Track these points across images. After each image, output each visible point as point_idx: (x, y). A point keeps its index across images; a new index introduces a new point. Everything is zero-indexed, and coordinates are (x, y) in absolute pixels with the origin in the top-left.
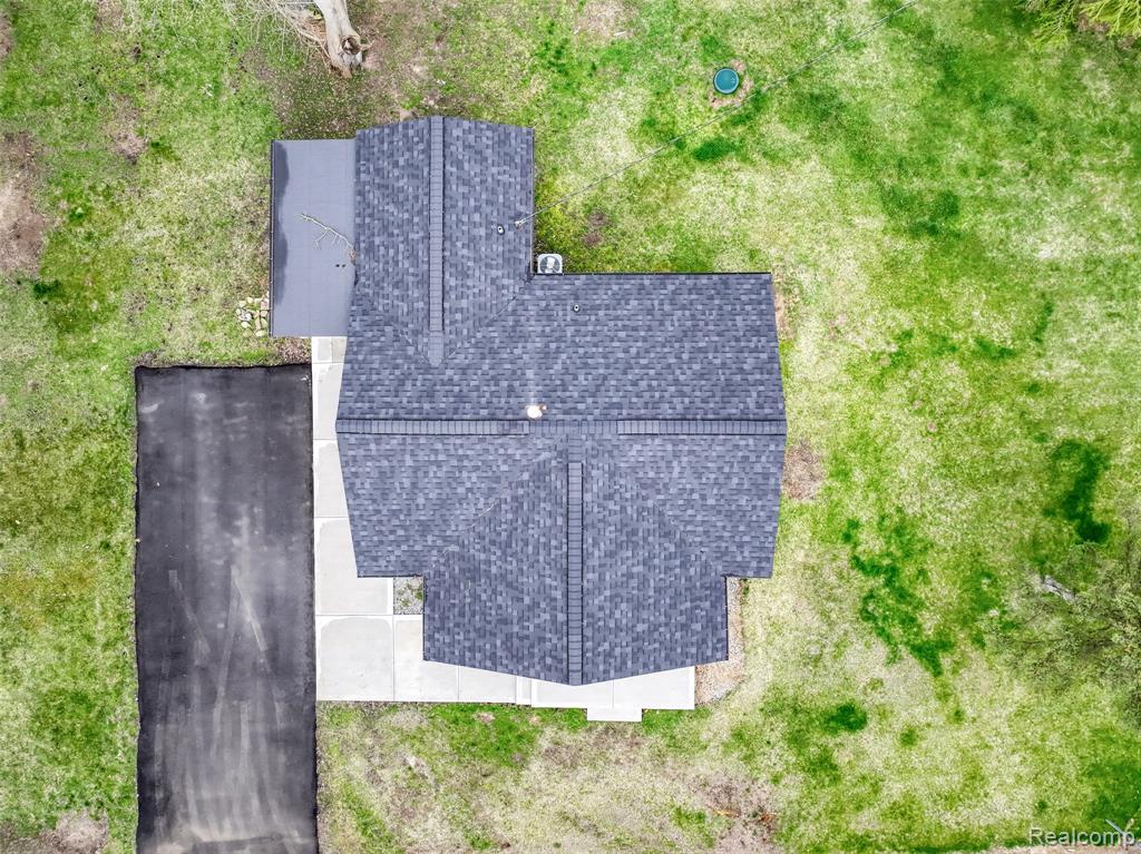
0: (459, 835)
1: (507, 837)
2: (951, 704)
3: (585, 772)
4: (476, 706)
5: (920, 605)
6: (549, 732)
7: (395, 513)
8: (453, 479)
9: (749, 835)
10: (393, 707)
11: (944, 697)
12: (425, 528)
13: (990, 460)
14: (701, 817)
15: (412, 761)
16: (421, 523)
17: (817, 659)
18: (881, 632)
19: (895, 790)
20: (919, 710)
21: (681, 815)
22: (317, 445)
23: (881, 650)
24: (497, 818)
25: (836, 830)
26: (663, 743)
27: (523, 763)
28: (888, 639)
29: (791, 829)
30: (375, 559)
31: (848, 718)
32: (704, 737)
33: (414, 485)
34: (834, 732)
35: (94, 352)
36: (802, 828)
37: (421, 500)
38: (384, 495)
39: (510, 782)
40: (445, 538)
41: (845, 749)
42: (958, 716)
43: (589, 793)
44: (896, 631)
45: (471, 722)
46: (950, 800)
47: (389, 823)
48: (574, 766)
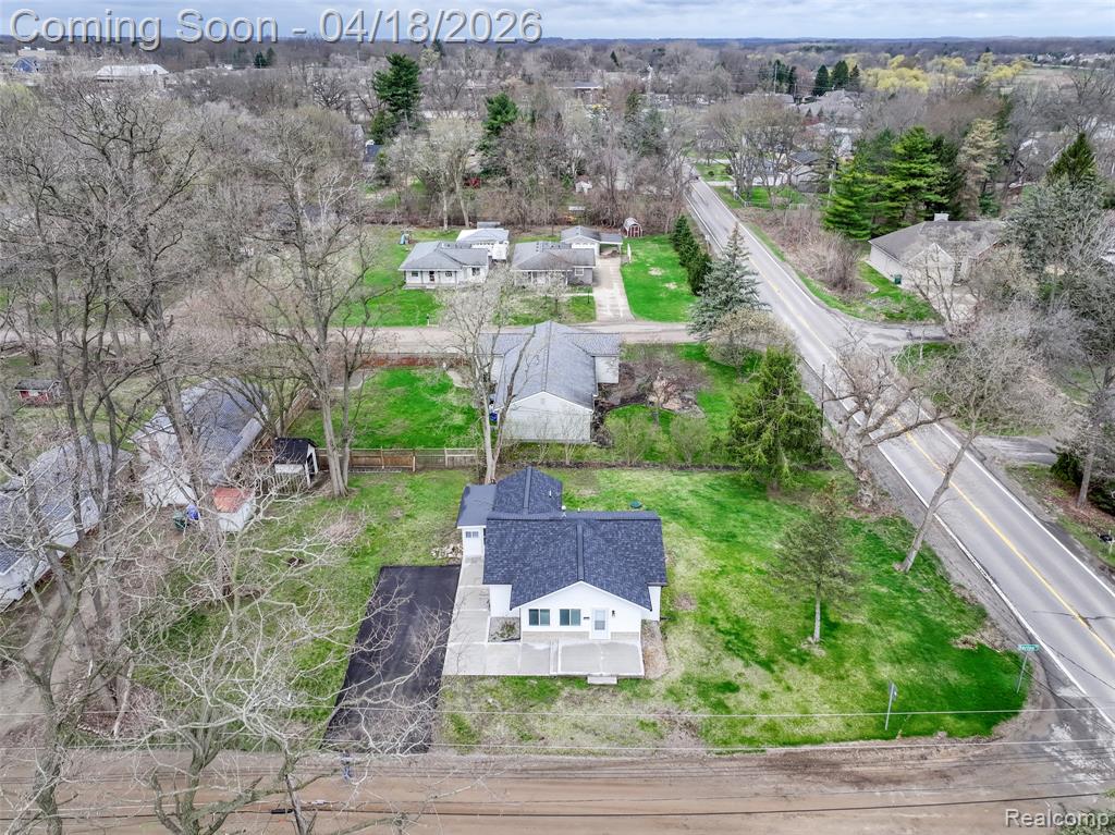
0: (515, 732)
1: (542, 734)
2: (783, 683)
3: (587, 706)
4: (527, 678)
5: (755, 647)
6: (567, 689)
7: (504, 553)
8: (531, 538)
9: (683, 734)
10: (482, 678)
11: (779, 681)
12: (516, 560)
13: (774, 601)
14: (654, 724)
15: (490, 701)
16: (515, 558)
17: (707, 664)
18: (738, 655)
19: (763, 717)
20: (767, 686)
21: (643, 725)
22: (459, 587)
23: (740, 662)
24: (537, 724)
25: (735, 735)
26: (629, 695)
27: (553, 701)
28: (742, 658)
29: (708, 731)
30: (492, 574)
31: (730, 687)
32: (652, 692)
33: (514, 541)
34: (723, 693)
35: (366, 563)
36: (714, 732)
37: (516, 547)
38: (501, 546)
39: (545, 709)
40: (524, 564)
41: (731, 700)
42: (789, 689)
43: (591, 715)
44: (746, 655)
45: (525, 685)
46: (796, 722)
47: (474, 728)
48: (581, 704)
